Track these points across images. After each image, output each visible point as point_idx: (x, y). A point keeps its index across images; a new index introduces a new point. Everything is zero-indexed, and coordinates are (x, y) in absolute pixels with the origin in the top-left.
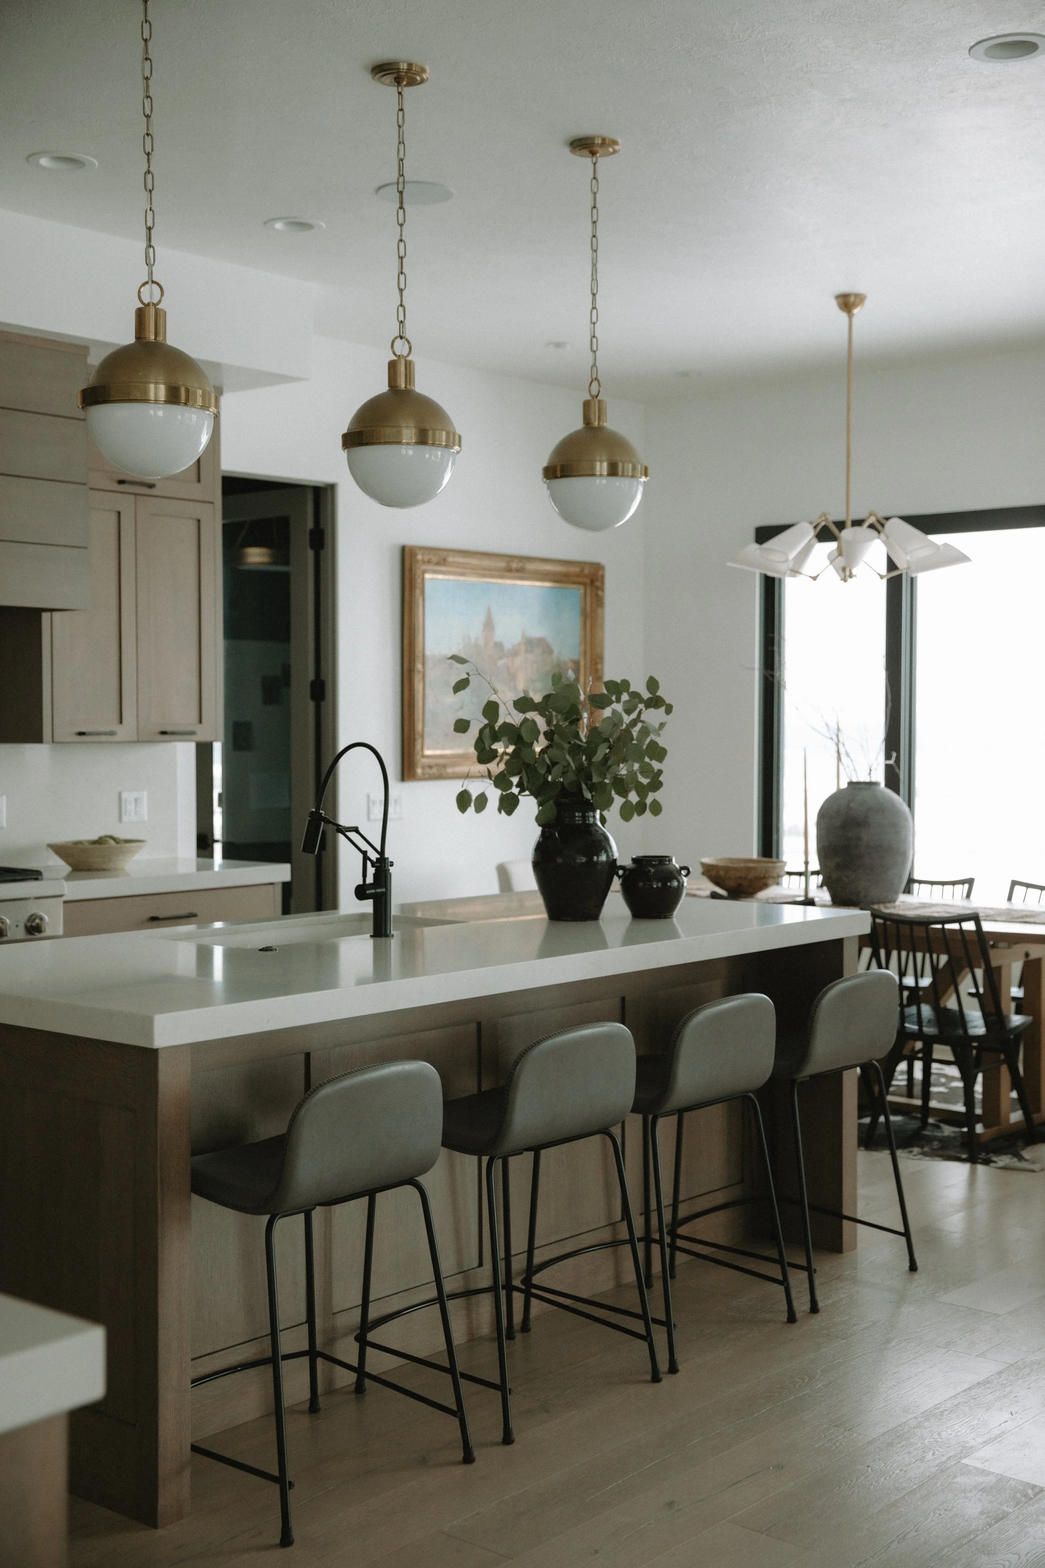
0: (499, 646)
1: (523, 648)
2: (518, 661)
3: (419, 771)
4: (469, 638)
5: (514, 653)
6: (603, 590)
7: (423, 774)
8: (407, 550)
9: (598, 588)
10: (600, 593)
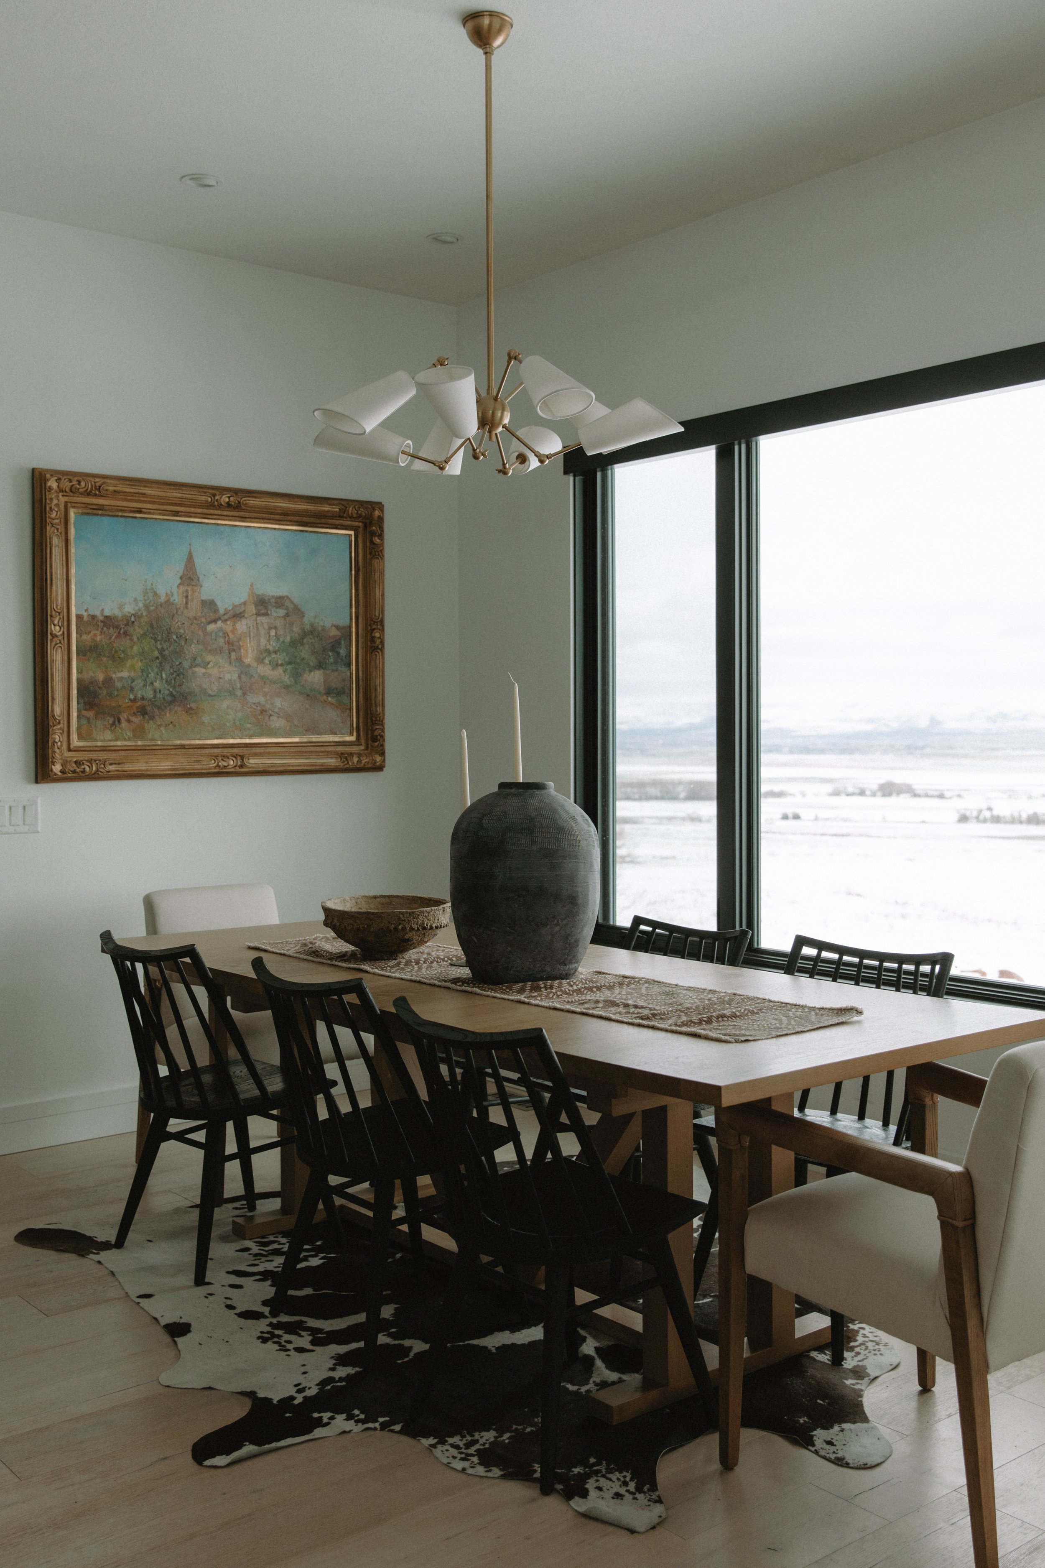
0: (209, 605)
1: (252, 609)
2: (242, 626)
3: (57, 768)
4: (155, 594)
5: (237, 615)
6: (381, 536)
7: (62, 772)
8: (37, 474)
9: (373, 534)
10: (377, 540)
